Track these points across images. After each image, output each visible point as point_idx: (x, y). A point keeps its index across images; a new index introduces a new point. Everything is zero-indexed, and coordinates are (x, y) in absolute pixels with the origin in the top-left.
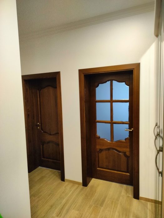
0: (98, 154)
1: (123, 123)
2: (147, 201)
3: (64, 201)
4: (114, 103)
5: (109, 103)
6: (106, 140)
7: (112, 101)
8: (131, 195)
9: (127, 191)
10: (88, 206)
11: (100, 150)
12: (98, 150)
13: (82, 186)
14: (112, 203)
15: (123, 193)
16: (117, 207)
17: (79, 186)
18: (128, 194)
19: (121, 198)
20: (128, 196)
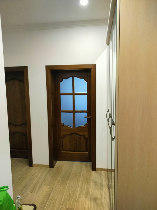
0: (62, 139)
1: (83, 112)
2: (101, 171)
3: (35, 181)
4: (75, 96)
5: (72, 96)
6: (68, 126)
7: (73, 94)
8: (90, 169)
9: (86, 166)
10: (57, 182)
11: (64, 136)
12: (62, 136)
13: (49, 168)
14: (76, 176)
15: (84, 168)
16: (80, 178)
17: (46, 169)
18: (87, 168)
19: (82, 171)
20: (88, 170)
